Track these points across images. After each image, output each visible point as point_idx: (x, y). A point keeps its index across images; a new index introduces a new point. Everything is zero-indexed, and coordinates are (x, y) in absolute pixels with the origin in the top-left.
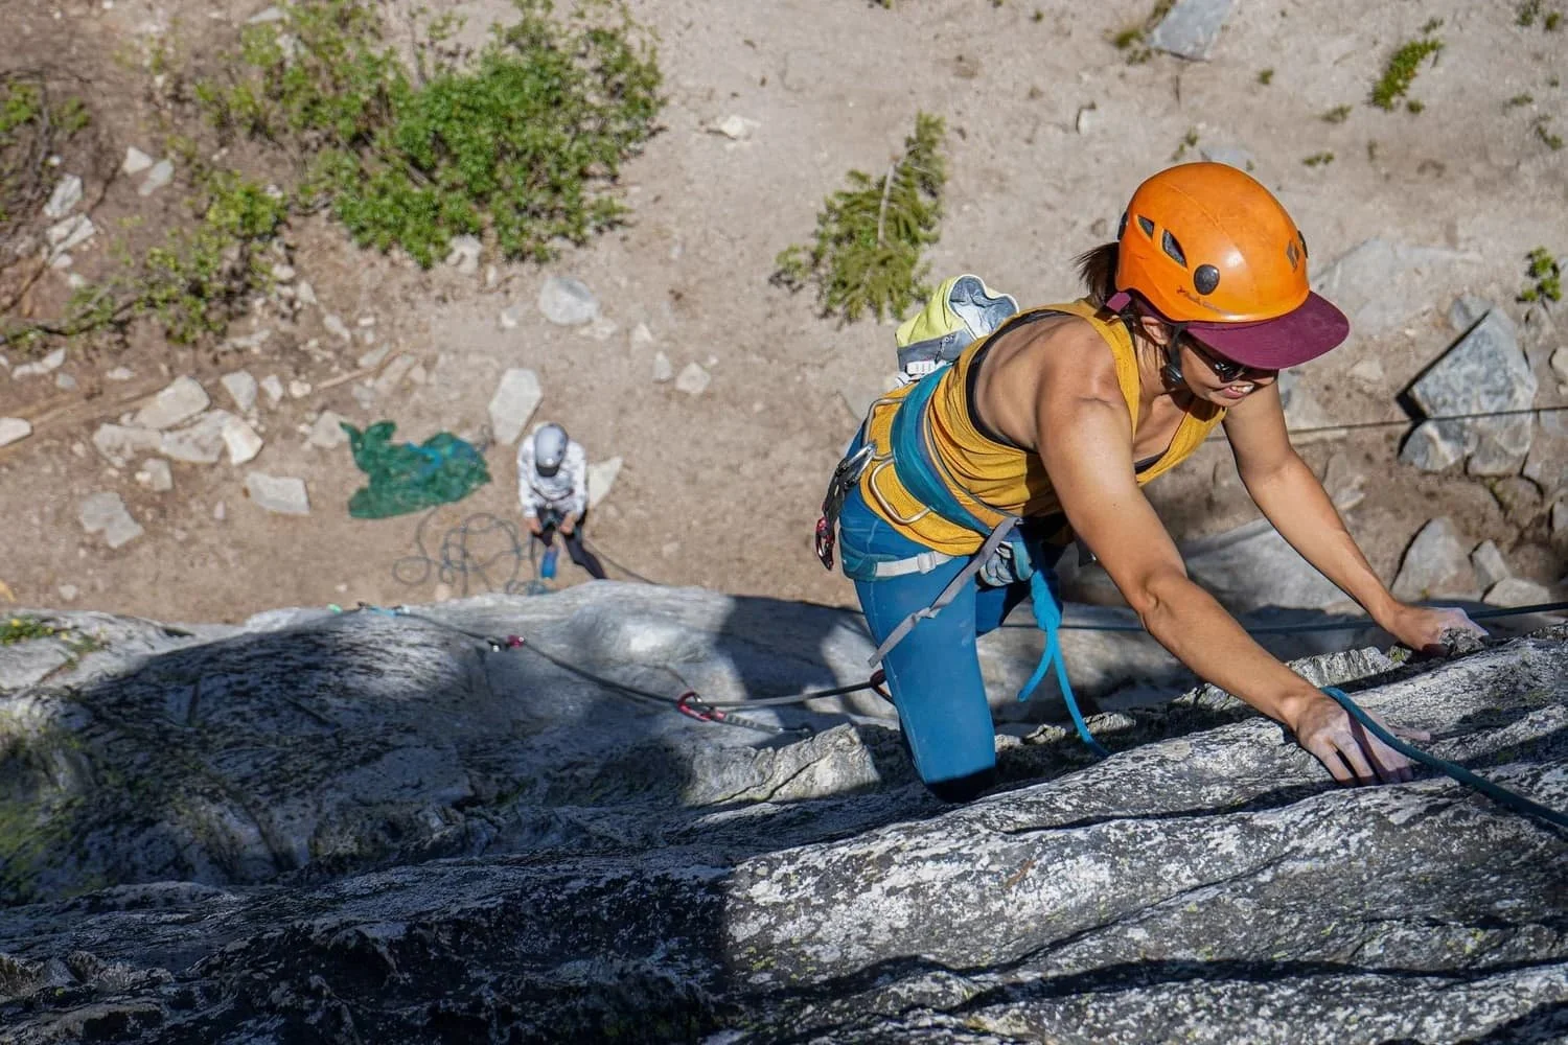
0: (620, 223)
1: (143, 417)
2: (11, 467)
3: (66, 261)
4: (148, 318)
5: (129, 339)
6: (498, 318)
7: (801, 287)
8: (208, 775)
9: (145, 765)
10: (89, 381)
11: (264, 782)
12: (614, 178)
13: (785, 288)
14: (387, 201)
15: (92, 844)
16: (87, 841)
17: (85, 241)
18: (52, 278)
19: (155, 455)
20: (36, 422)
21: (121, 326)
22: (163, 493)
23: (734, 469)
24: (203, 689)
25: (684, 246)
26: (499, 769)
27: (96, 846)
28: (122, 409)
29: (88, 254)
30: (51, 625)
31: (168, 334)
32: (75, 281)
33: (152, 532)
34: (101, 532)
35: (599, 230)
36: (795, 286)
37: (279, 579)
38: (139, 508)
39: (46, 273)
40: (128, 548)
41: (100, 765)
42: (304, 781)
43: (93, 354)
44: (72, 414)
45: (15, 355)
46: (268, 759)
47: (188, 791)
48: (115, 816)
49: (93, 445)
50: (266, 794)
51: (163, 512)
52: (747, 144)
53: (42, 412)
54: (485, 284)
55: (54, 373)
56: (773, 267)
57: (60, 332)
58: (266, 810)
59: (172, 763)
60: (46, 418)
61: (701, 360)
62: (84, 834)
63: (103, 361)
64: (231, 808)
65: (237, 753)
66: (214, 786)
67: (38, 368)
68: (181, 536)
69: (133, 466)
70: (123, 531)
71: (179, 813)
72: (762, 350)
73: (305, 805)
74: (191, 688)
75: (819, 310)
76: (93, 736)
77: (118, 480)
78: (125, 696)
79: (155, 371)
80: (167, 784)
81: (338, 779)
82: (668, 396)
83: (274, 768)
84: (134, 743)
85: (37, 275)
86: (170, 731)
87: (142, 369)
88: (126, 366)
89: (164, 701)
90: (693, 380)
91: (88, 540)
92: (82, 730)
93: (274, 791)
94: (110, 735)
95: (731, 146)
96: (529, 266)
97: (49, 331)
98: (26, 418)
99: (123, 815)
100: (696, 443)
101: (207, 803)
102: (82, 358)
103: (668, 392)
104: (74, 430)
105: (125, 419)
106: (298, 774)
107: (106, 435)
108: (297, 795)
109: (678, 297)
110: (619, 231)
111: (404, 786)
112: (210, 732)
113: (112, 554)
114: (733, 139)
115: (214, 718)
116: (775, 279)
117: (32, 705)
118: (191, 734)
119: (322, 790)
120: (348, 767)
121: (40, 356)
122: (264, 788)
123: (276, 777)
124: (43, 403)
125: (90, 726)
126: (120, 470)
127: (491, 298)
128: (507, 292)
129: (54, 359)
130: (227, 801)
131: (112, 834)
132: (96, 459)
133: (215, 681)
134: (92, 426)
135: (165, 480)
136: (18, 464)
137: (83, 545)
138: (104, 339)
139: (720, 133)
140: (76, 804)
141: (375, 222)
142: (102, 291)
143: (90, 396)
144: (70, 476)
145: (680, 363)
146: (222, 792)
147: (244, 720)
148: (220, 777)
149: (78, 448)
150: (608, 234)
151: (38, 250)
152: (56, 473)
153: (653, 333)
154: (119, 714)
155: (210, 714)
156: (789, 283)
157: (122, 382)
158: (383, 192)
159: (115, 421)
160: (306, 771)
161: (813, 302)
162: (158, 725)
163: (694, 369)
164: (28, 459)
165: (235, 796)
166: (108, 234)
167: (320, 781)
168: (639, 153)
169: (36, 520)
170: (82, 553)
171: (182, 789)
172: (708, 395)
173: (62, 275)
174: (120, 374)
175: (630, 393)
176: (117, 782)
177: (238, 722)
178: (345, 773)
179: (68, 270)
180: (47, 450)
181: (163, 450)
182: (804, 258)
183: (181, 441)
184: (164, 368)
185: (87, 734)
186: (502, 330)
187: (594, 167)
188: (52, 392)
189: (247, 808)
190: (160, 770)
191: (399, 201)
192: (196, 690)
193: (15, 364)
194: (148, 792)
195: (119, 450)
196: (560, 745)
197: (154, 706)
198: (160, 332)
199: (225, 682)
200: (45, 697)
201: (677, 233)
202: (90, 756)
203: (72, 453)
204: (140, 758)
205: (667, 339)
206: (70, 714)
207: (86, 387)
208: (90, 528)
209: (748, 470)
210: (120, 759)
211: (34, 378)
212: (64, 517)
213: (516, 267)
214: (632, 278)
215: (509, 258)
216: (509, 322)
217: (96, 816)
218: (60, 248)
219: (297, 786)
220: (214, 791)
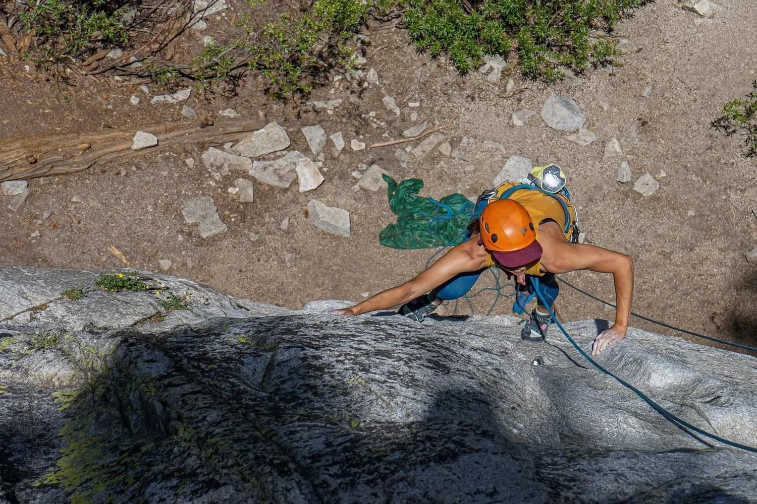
0: (610, 62)
1: (240, 147)
2: (138, 168)
3: (202, 25)
4: (256, 76)
5: (238, 90)
6: (511, 118)
7: (734, 131)
8: (279, 445)
9: (218, 424)
10: (205, 115)
11: (335, 463)
12: (610, 30)
13: (723, 130)
14: (444, 20)
15: (153, 495)
16: (149, 490)
17: (219, 13)
18: (191, 37)
19: (245, 175)
20: (162, 137)
21: (235, 79)
22: (246, 204)
23: (667, 256)
24: (280, 358)
25: (654, 88)
26: (569, 488)
27: (156, 498)
28: (226, 138)
29: (219, 24)
30: (149, 284)
31: (266, 91)
32: (207, 40)
33: (233, 231)
34: (196, 225)
35: (595, 66)
36: (730, 130)
37: (320, 281)
38: (227, 213)
39: (187, 31)
40: (214, 240)
41: (174, 415)
42: (377, 470)
43: (210, 96)
44: (191, 135)
45: (155, 88)
46: (340, 440)
47: (257, 458)
48: (179, 470)
49: (201, 161)
50: (335, 476)
51: (243, 218)
52: (710, 21)
53: (167, 131)
54: (505, 91)
55: (181, 104)
56: (719, 112)
57: (188, 76)
58: (334, 492)
59: (243, 426)
60: (169, 135)
61: (654, 172)
62: (147, 484)
63: (218, 102)
64: (299, 484)
65: (310, 428)
66: (286, 458)
67: (169, 99)
68: (254, 237)
69: (228, 181)
70: (211, 227)
71: (245, 480)
72: (700, 172)
73: (375, 495)
74: (269, 355)
75: (746, 150)
76: (170, 385)
77: (215, 189)
78: (206, 353)
79: (254, 115)
80: (236, 446)
81: (411, 473)
82: (626, 194)
83: (346, 449)
84: (209, 400)
85: (181, 32)
86: (245, 392)
87: (245, 112)
88: (235, 109)
89: (242, 363)
90: (646, 186)
91: (185, 229)
92: (162, 378)
93: (345, 474)
94: (188, 387)
95: (698, 21)
96: (538, 84)
97: (183, 75)
98: (155, 133)
99: (188, 471)
100: (641, 232)
101: (275, 474)
102: (202, 97)
103: (627, 192)
104: (189, 148)
105: (227, 146)
106: (370, 461)
107: (211, 155)
108: (368, 482)
109: (644, 123)
110: (609, 69)
111: (478, 492)
112: (281, 400)
113: (202, 242)
114: (702, 16)
115: (287, 386)
116: (716, 124)
117: (118, 346)
118: (263, 399)
119: (393, 482)
120: (422, 462)
121: (172, 91)
122: (335, 469)
123: (348, 460)
124: (170, 125)
125: (169, 375)
126: (217, 182)
127: (507, 103)
128: (519, 100)
129: (182, 95)
130: (296, 476)
131: (176, 487)
132: (201, 171)
133: (292, 351)
134: (203, 147)
135: (249, 194)
136: (144, 165)
137: (182, 232)
138: (220, 86)
139: (693, 10)
140: (144, 449)
141: (432, 33)
142: (225, 50)
143: (204, 125)
144: (180, 180)
145: (638, 172)
146: (292, 466)
147: (315, 394)
148: (291, 449)
149: (190, 161)
150: (601, 69)
151: (184, 14)
152: (171, 177)
153: (622, 147)
154: (198, 367)
155: (284, 382)
156: (726, 128)
157: (230, 119)
158: (440, 13)
159: (220, 146)
160: (379, 459)
161: (742, 143)
162: (233, 385)
163: (648, 177)
164: (152, 163)
165: (306, 472)
166: (235, 11)
167: (393, 473)
168: (630, 16)
169: (150, 208)
170: (180, 238)
171: (251, 456)
172: (654, 198)
173: (198, 34)
174: (229, 113)
175: (598, 187)
176: (187, 436)
177: (309, 394)
178: (419, 468)
179: (203, 32)
180: (167, 159)
181: (251, 173)
182: (741, 109)
183: (265, 168)
184: (261, 113)
185: (166, 382)
186: (513, 126)
187: (596, 21)
188: (178, 118)
189: (315, 486)
190: (232, 431)
191: (452, 20)
192: (273, 356)
193: (154, 93)
194: (216, 452)
195: (220, 168)
196: (627, 471)
197: (232, 366)
198: (262, 87)
199: (301, 354)
200: (131, 341)
201: (650, 77)
202: (165, 404)
203: (184, 163)
204: (213, 416)
205: (632, 152)
206: (152, 361)
207: (202, 118)
208: (189, 221)
209: (677, 257)
210: (193, 414)
211: (166, 105)
212: (171, 209)
213: (528, 83)
214: (612, 105)
215: (525, 74)
216: (517, 122)
217: (161, 467)
218: (200, 15)
219: (370, 473)
220: (284, 464)
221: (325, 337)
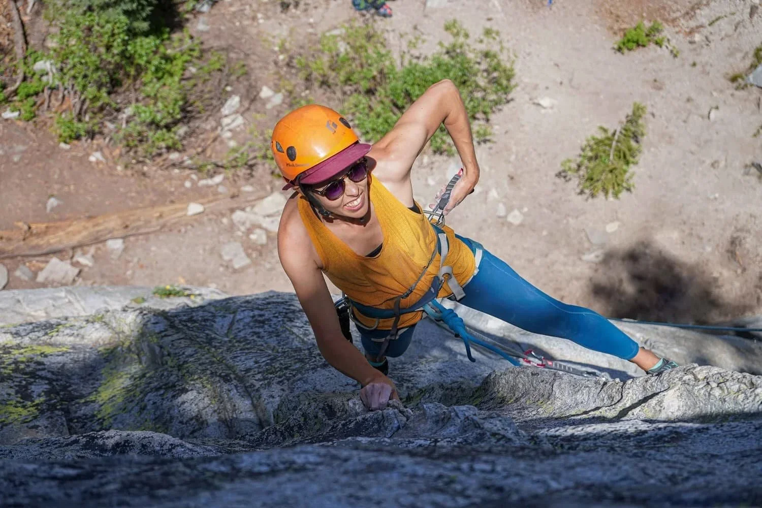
0: (489, 141)
1: (256, 209)
2: (193, 226)
3: (229, 134)
4: (264, 164)
5: (254, 173)
6: (426, 180)
7: (570, 179)
8: (226, 365)
9: (191, 356)
10: (234, 190)
11: (259, 373)
12: (488, 120)
13: (563, 179)
14: (380, 120)
15: (149, 400)
16: (147, 398)
17: (239, 126)
18: (222, 142)
19: (260, 227)
20: (207, 206)
21: (251, 167)
22: (262, 246)
23: (530, 261)
24: (238, 317)
25: (517, 156)
26: (409, 381)
27: (151, 402)
28: (247, 204)
29: (239, 133)
30: (187, 292)
31: (273, 173)
32: (232, 144)
33: (255, 263)
34: (231, 261)
35: (479, 143)
36: (567, 178)
38: (250, 251)
39: (219, 139)
40: (243, 269)
41: (166, 353)
42: (284, 375)
43: (236, 178)
44: (224, 204)
45: (200, 175)
46: (264, 359)
47: (212, 373)
48: (166, 384)
49: (232, 220)
50: (259, 380)
51: (261, 254)
52: (550, 111)
53: (210, 202)
54: (422, 163)
55: (218, 185)
56: (559, 168)
57: (222, 167)
58: (258, 390)
59: (207, 356)
60: (211, 205)
61: (520, 208)
62: (145, 395)
63: (241, 182)
64: (236, 387)
65: (247, 354)
66: (230, 372)
67: (210, 182)
68: (268, 266)
69: (249, 231)
70: (241, 261)
71: (204, 387)
72: (549, 207)
73: (283, 390)
74: (232, 316)
75: (578, 191)
76: (166, 336)
77: (242, 237)
78: (192, 317)
79: (264, 189)
80: (200, 367)
81: (306, 375)
82: (503, 224)
83: (267, 364)
84: (188, 342)
85: (215, 140)
86: (215, 338)
87: (258, 187)
88: (252, 185)
89: (215, 322)
90: (515, 218)
91: (224, 263)
92: (161, 332)
93: (265, 379)
94: (176, 336)
95: (543, 111)
96: (444, 157)
97: (218, 166)
98: (202, 204)
99: (170, 384)
100: (514, 247)
101: (222, 382)
102: (231, 179)
103: (503, 222)
104: (224, 212)
105: (248, 209)
106: (281, 370)
107: (238, 215)
108: (279, 383)
109: (512, 178)
110: (488, 145)
111: (348, 384)
112: (236, 342)
113: (235, 271)
114: (545, 108)
115: (242, 334)
116: (559, 175)
117: (137, 316)
118: (226, 342)
119: (294, 381)
120: (313, 369)
121: (212, 177)
122: (259, 376)
123: (267, 370)
124: (211, 198)
125: (166, 330)
126: (243, 232)
127: (424, 171)
128: (432, 168)
129: (218, 179)
130: (235, 382)
131: (162, 395)
132: (232, 226)
133: (246, 313)
134: (232, 211)
135: (264, 239)
136: (196, 224)
137: (222, 265)
138: (243, 172)
139: (539, 105)
140: (148, 375)
141: (373, 130)
142: (243, 149)
143: (233, 197)
144: (219, 233)
145: (510, 209)
146: (232, 376)
147: (259, 337)
148: (233, 367)
149: (225, 220)
150: (483, 145)
151: (216, 128)
152: (213, 231)
153: (498, 194)
154: (186, 325)
155: (240, 332)
156: (565, 177)
157: (248, 192)
158: (378, 116)
159: (243, 209)
160: (286, 368)
161: (575, 186)
162: (207, 335)
163: (516, 212)
164: (201, 223)
165: (241, 379)
166: (249, 124)
167: (294, 376)
168: (500, 110)
169: (201, 252)
170: (221, 269)
171: (208, 372)
172: (522, 225)
173: (226, 141)
174: (248, 188)
175: (485, 221)
176: (172, 364)
177: (255, 338)
178: (311, 372)
179: (230, 139)
180: (210, 220)
181: (264, 225)
182: (574, 166)
183: (273, 222)
184: (268, 188)
185: (163, 334)
186: (427, 185)
187: (478, 116)
188: (216, 194)
189: (246, 387)
190: (199, 359)
191: (386, 121)
192: (234, 317)
193: (200, 179)
194: (188, 372)
195: (243, 224)
196: (448, 370)
197: (208, 324)
198: (269, 171)
199: (251, 314)
200: (145, 312)
201: (514, 149)
202: (161, 347)
203: (222, 223)
204: (189, 351)
205: (506, 197)
206: (157, 323)
207: (231, 193)
208: (226, 258)
209: (537, 262)
210: (177, 351)
211: (208, 187)
212: (214, 251)
213: (438, 157)
214: (491, 168)
215: (435, 152)
216: (431, 182)
217: (156, 384)
218: (226, 128)
219: (280, 377)
220: (227, 375)
221: (269, 303)
